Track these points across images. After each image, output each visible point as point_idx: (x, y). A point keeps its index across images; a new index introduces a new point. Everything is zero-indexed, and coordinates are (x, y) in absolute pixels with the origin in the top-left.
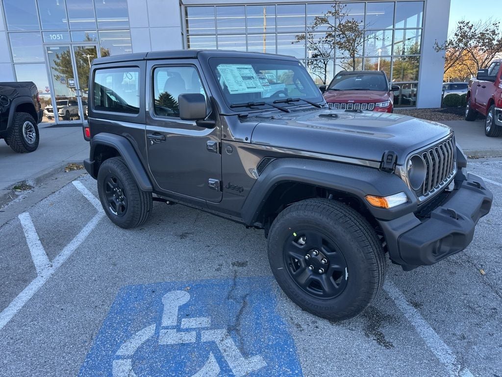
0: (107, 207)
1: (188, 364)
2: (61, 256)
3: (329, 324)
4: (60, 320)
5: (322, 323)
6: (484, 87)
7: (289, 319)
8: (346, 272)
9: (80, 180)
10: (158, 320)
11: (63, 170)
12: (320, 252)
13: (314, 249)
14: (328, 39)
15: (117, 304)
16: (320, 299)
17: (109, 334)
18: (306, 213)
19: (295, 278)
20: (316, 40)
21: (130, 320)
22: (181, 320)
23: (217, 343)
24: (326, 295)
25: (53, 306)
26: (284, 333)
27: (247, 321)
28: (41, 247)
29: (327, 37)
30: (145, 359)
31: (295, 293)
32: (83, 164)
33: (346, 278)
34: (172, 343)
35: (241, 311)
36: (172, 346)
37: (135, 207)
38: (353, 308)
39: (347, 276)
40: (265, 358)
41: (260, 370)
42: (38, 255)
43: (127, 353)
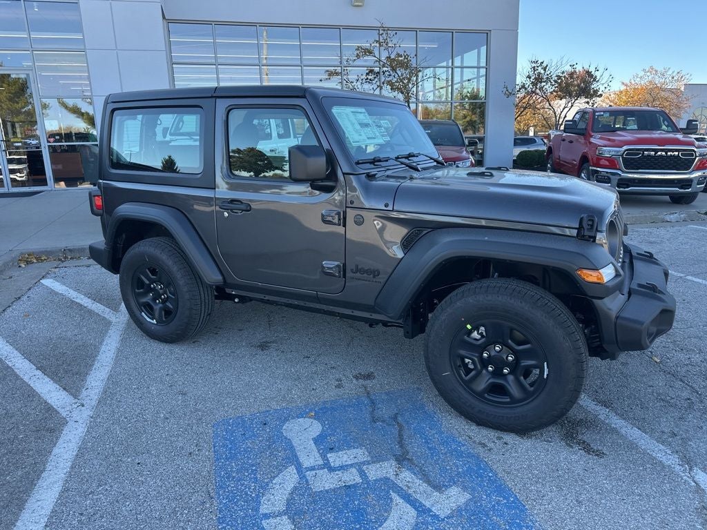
0: (137, 312)
1: (369, 510)
2: (89, 390)
3: (518, 438)
4: (146, 479)
5: (510, 438)
6: (571, 142)
7: (467, 438)
8: (546, 368)
9: (51, 278)
10: (293, 459)
11: (16, 264)
12: (504, 347)
13: (495, 343)
14: (370, 77)
15: (220, 447)
16: (505, 407)
17: (232, 487)
18: (490, 298)
19: (468, 384)
20: (352, 77)
21: (253, 465)
22: (325, 456)
23: (393, 478)
24: (514, 401)
25: (120, 460)
26: (470, 455)
27: (415, 447)
28: (47, 379)
29: (367, 74)
30: (305, 512)
31: (468, 404)
32: (88, 251)
33: (545, 376)
34: (332, 487)
35: (400, 436)
36: (334, 490)
37: (192, 308)
38: (555, 412)
39: (546, 373)
40: (465, 488)
41: (466, 504)
42: (50, 391)
43: (276, 509)
